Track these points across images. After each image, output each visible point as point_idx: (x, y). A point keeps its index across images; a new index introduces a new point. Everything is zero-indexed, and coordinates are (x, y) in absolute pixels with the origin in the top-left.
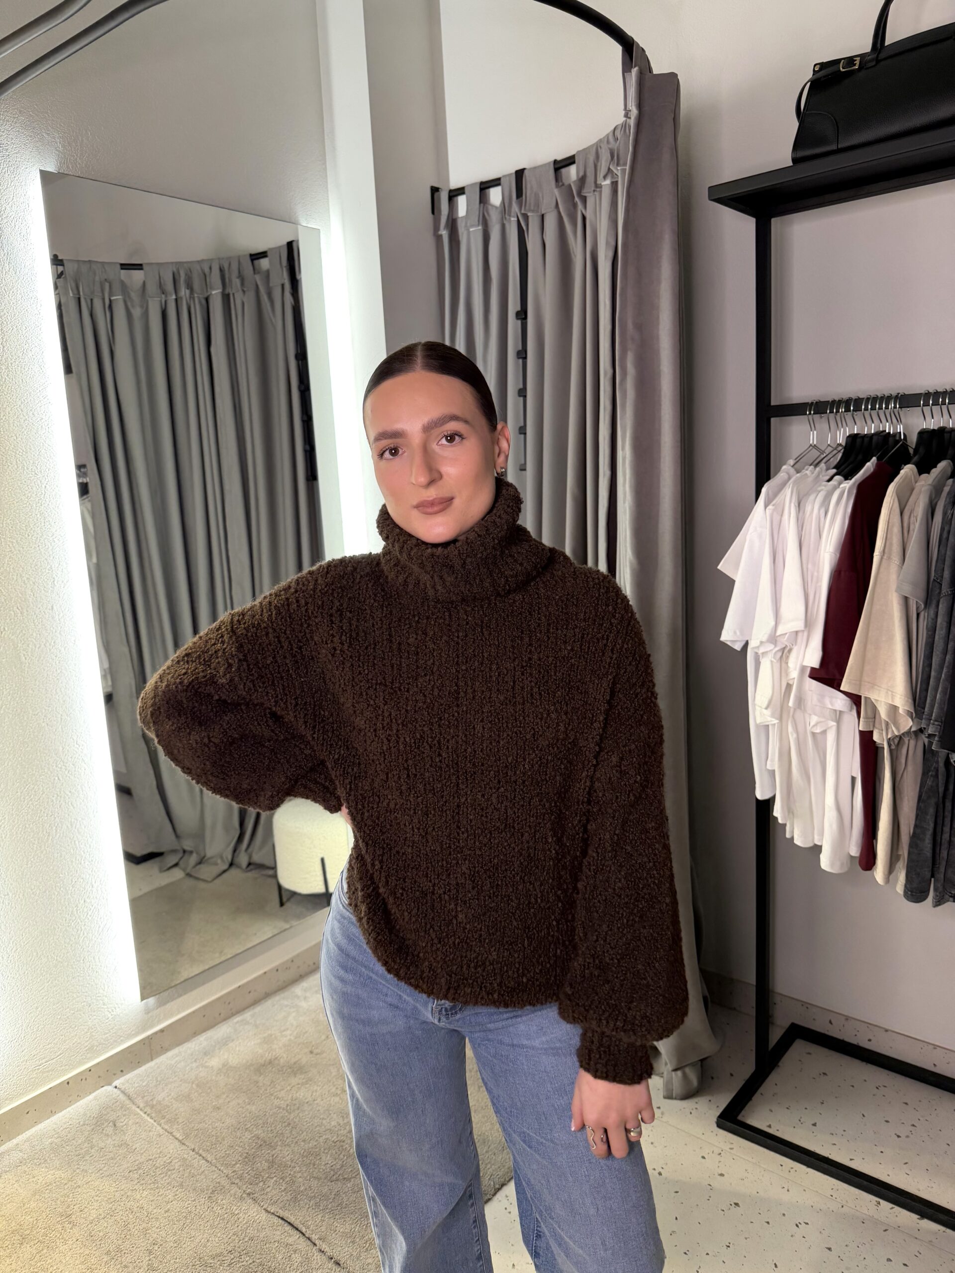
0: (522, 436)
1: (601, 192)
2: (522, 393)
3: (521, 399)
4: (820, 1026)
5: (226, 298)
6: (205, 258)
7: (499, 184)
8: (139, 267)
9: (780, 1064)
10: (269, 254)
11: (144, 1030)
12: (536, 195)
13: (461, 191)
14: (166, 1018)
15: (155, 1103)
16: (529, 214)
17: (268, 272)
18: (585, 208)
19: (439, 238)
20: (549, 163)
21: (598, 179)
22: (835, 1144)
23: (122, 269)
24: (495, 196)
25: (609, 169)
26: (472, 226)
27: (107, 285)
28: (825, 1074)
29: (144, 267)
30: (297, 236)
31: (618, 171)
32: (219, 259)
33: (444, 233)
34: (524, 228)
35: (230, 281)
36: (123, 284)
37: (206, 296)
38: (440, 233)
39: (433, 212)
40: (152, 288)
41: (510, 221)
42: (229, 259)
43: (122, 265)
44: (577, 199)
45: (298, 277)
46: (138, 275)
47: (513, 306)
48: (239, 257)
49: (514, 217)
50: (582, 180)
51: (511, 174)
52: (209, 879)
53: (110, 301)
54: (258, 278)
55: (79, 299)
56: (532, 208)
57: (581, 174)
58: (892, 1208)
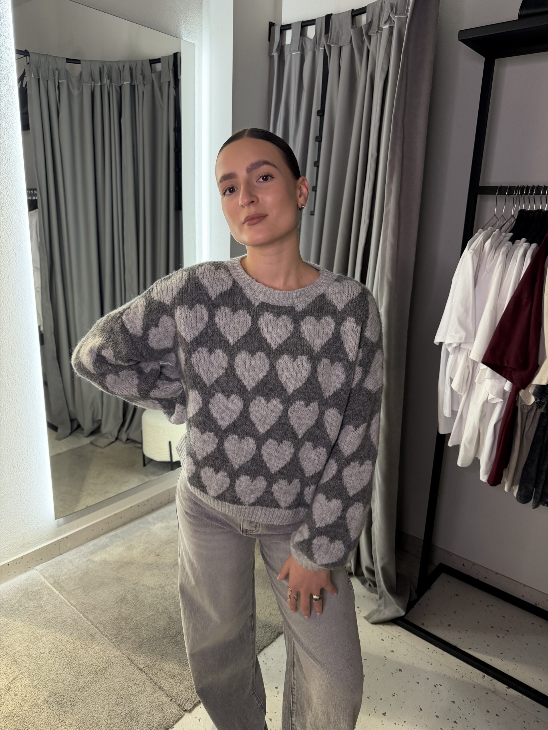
0: (314, 192)
1: (381, 33)
2: (316, 164)
3: (316, 168)
4: (457, 566)
5: (133, 88)
6: (121, 60)
7: (314, 24)
8: (78, 62)
9: (432, 587)
10: (161, 60)
11: (56, 536)
12: (338, 32)
13: (288, 27)
14: (70, 530)
15: (60, 581)
16: (332, 46)
17: (160, 72)
18: (370, 44)
19: (271, 57)
20: (349, 11)
21: (381, 24)
22: (460, 638)
23: (67, 62)
24: (311, 32)
25: (389, 16)
26: (294, 51)
27: (57, 72)
28: (457, 595)
29: (81, 61)
30: (181, 51)
31: (395, 18)
32: (130, 61)
33: (275, 54)
34: (328, 55)
35: (136, 76)
36: (67, 72)
37: (120, 85)
38: (273, 54)
39: (269, 40)
40: (86, 77)
41: (319, 50)
42: (136, 62)
43: (67, 59)
44: (365, 37)
45: (179, 78)
46: (77, 68)
47: (316, 106)
48: (142, 61)
49: (322, 47)
50: (370, 24)
51: (323, 17)
52: (103, 447)
53: (59, 83)
54: (153, 75)
55: (39, 79)
56: (334, 41)
57: (369, 20)
58: (492, 680)
